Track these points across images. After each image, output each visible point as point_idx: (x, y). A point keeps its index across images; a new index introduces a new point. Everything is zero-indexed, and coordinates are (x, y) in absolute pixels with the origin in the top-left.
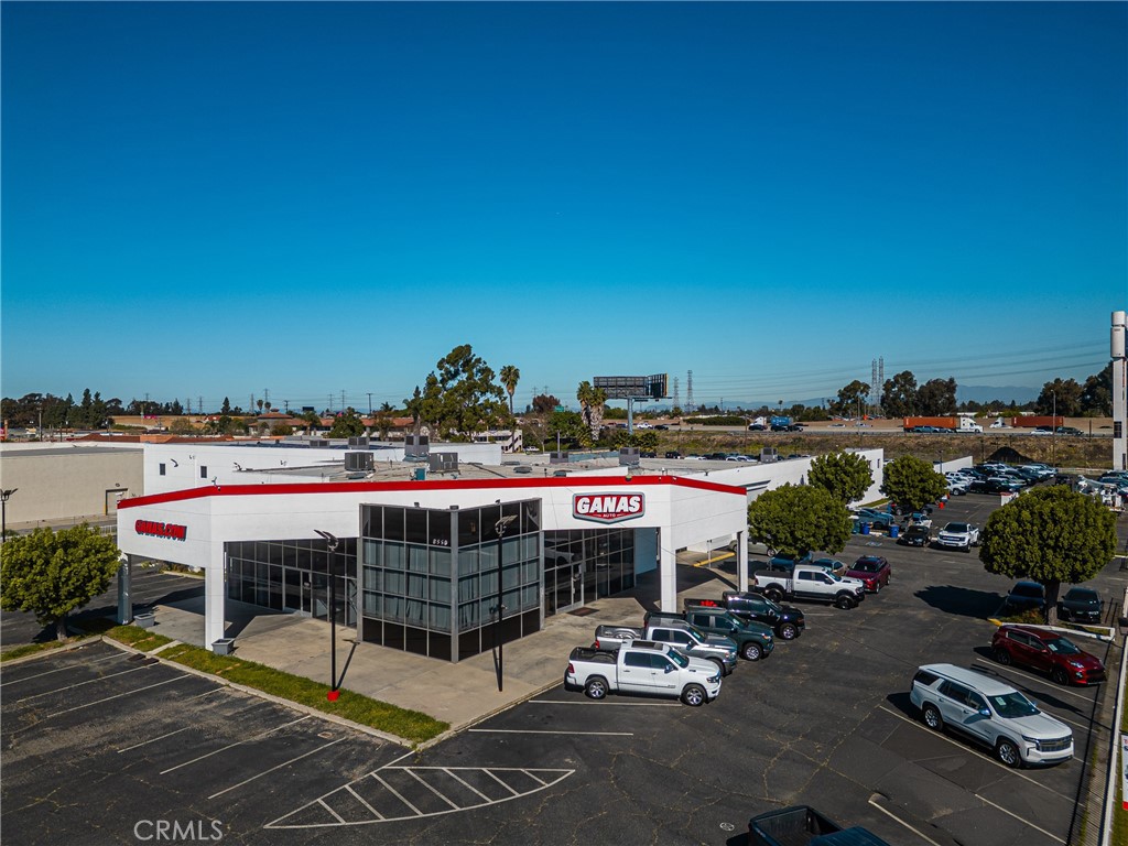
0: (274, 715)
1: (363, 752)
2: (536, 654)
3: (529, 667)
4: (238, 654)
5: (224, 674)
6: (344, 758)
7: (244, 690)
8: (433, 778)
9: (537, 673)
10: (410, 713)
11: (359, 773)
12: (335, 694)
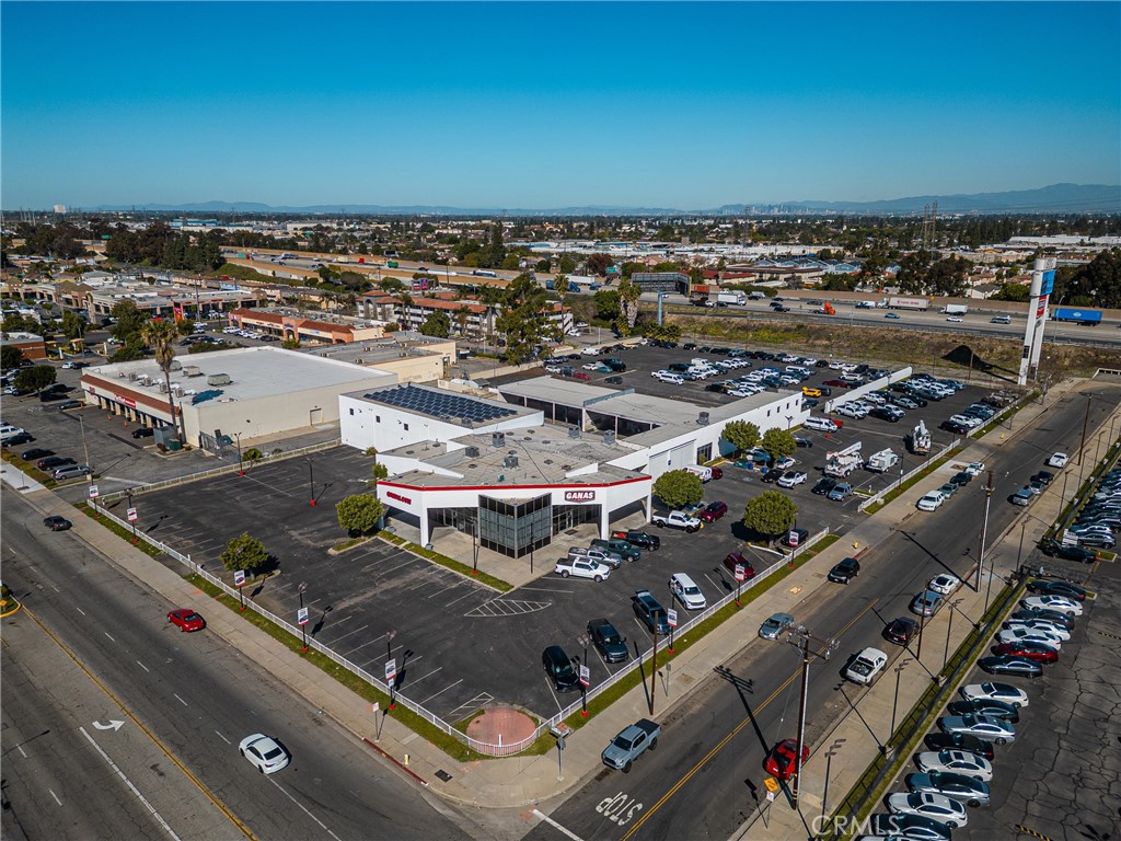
0: (457, 579)
1: (487, 594)
2: (547, 556)
3: (543, 563)
4: (434, 550)
5: (433, 559)
6: (482, 596)
7: (443, 567)
8: (509, 603)
9: (546, 565)
10: (501, 581)
11: (487, 601)
12: (475, 572)
